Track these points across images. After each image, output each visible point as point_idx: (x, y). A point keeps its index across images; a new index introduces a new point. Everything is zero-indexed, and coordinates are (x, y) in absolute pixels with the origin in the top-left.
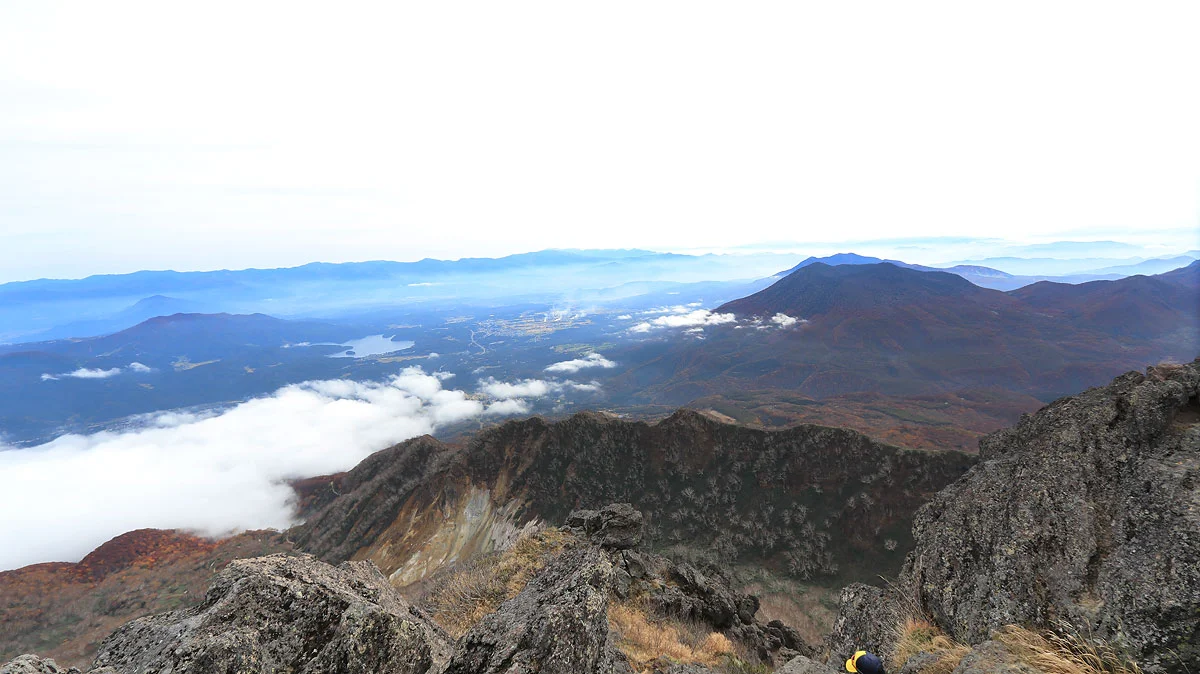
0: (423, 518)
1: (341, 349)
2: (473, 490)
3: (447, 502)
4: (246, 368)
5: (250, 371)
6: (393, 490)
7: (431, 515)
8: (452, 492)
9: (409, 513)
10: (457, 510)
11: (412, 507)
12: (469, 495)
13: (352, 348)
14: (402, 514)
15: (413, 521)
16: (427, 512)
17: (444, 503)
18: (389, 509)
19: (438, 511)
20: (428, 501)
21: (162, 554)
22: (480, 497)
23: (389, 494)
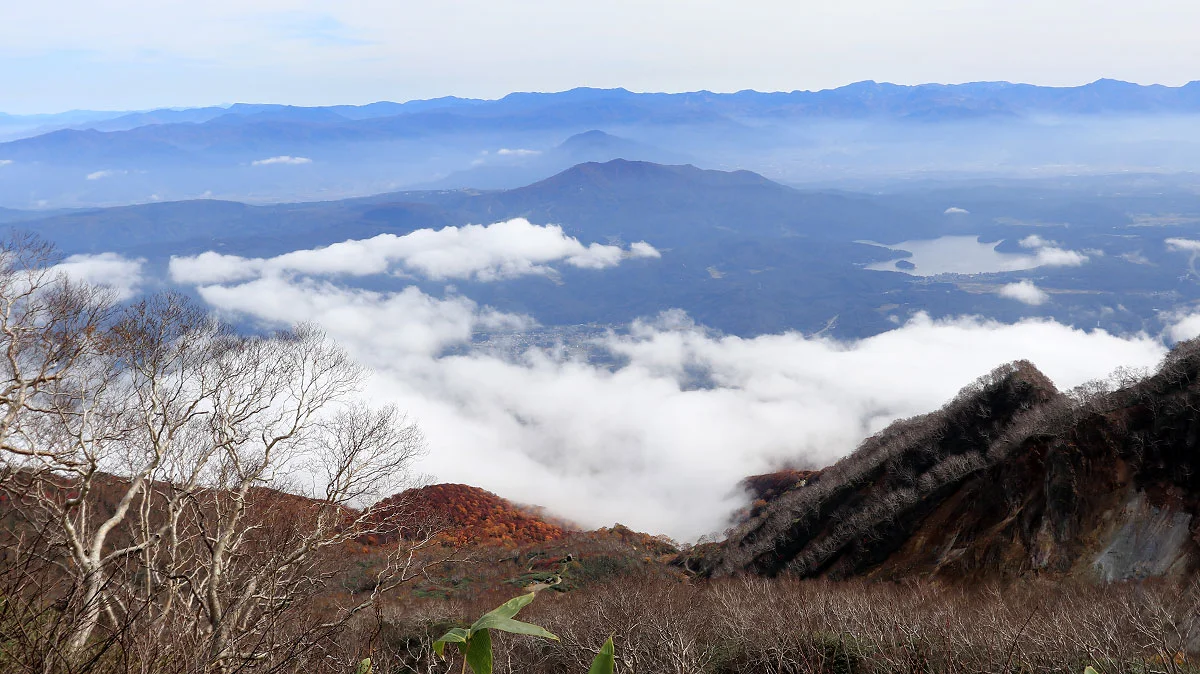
0: (970, 555)
1: (886, 256)
2: (1135, 506)
3: (1045, 523)
4: (710, 269)
5: (716, 275)
6: (909, 476)
7: (995, 550)
8: (1064, 496)
9: (938, 540)
10: (1074, 549)
11: (948, 527)
12: (1120, 518)
13: (909, 255)
14: (921, 540)
15: (944, 559)
16: (986, 540)
17: (1036, 523)
18: (889, 518)
19: (1018, 543)
20: (994, 513)
21: (483, 534)
22: (1155, 530)
23: (899, 483)
